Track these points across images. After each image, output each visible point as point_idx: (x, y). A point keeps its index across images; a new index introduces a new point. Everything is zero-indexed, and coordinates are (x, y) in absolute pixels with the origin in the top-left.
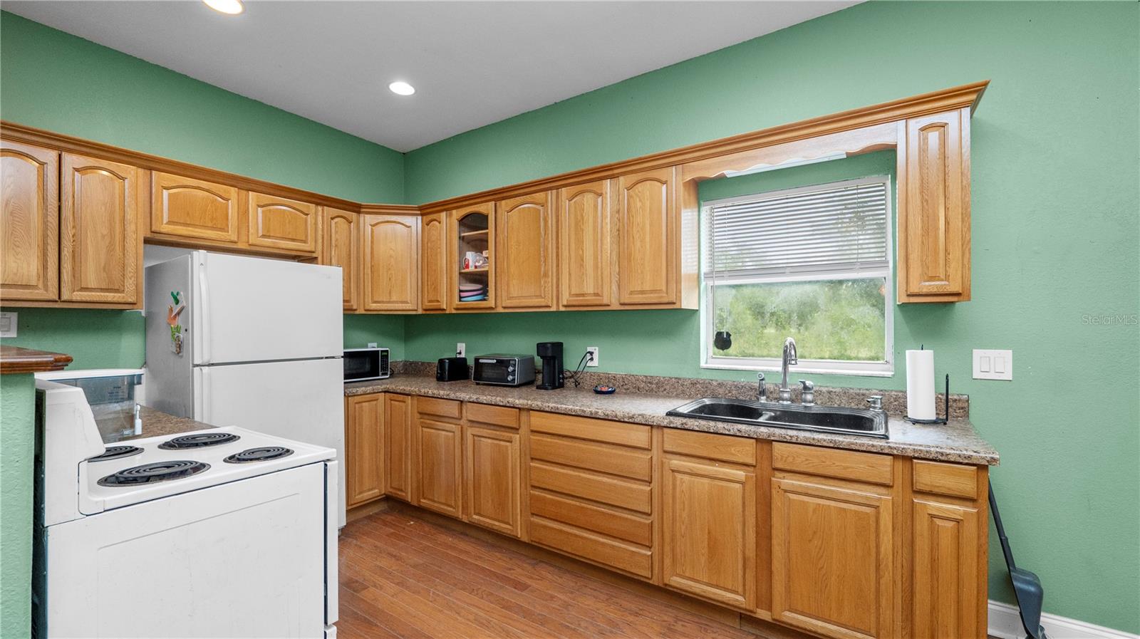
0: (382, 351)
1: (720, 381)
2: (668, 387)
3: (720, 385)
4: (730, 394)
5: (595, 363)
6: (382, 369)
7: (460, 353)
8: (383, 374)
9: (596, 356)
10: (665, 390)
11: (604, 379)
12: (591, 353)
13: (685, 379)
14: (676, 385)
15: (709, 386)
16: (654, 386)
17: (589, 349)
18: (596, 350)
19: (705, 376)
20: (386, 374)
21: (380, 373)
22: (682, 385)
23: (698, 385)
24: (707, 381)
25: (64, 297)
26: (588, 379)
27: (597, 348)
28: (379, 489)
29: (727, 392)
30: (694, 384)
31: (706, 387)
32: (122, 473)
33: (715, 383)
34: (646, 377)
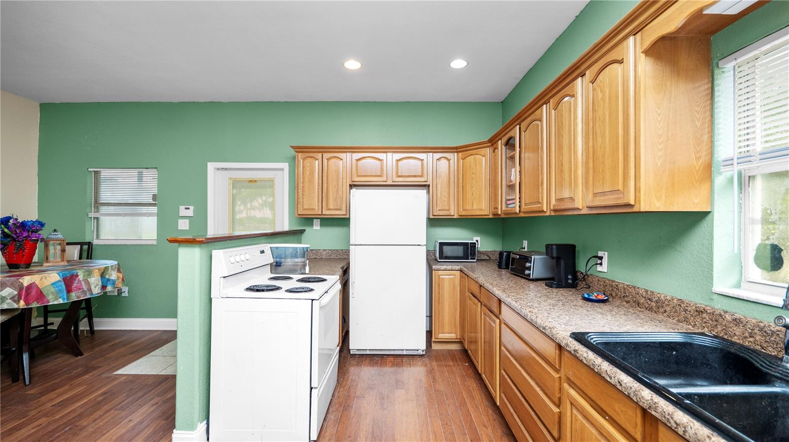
0: (471, 243)
1: (737, 316)
2: (668, 309)
3: (737, 322)
4: (751, 339)
5: (604, 268)
6: (471, 254)
7: (524, 248)
8: (471, 259)
9: (605, 261)
10: (665, 311)
11: (608, 286)
12: (601, 258)
13: (688, 305)
14: (678, 308)
15: (720, 320)
16: (653, 304)
17: (600, 254)
18: (605, 255)
19: (720, 305)
20: (474, 259)
21: (470, 258)
22: (686, 311)
23: (704, 315)
24: (717, 312)
25: (323, 213)
26: (596, 284)
27: (606, 253)
28: (455, 334)
29: (747, 334)
30: (700, 312)
31: (716, 321)
32: (251, 287)
33: (728, 317)
34: (647, 291)
